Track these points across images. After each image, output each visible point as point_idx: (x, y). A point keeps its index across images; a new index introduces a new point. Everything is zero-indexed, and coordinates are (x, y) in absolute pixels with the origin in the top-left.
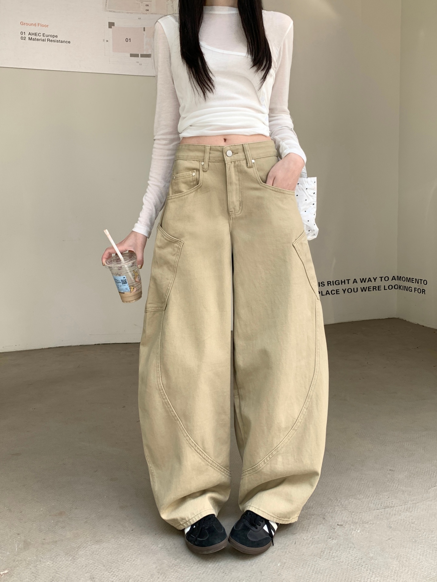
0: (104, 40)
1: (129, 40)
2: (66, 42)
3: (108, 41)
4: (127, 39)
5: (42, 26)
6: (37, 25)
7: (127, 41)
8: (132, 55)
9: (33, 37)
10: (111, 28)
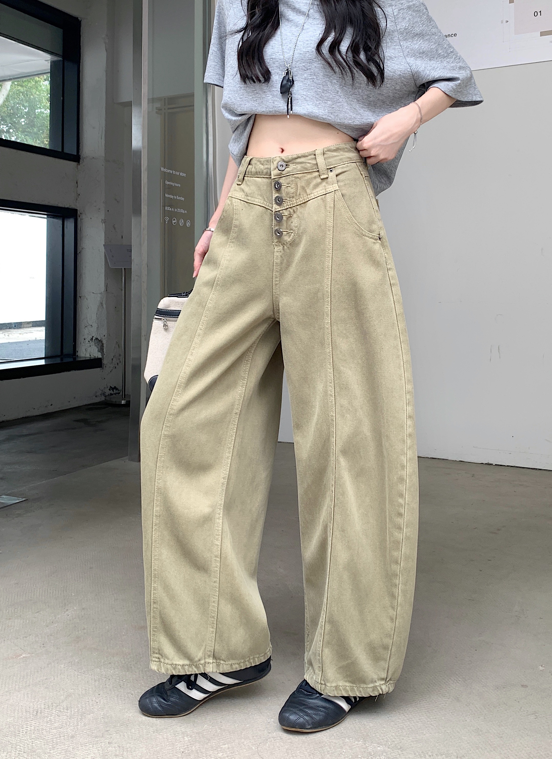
0: (502, 22)
1: (539, 13)
2: (451, 36)
3: (508, 21)
4: (536, 13)
7: (536, 15)
8: (543, 34)
10: (513, 2)
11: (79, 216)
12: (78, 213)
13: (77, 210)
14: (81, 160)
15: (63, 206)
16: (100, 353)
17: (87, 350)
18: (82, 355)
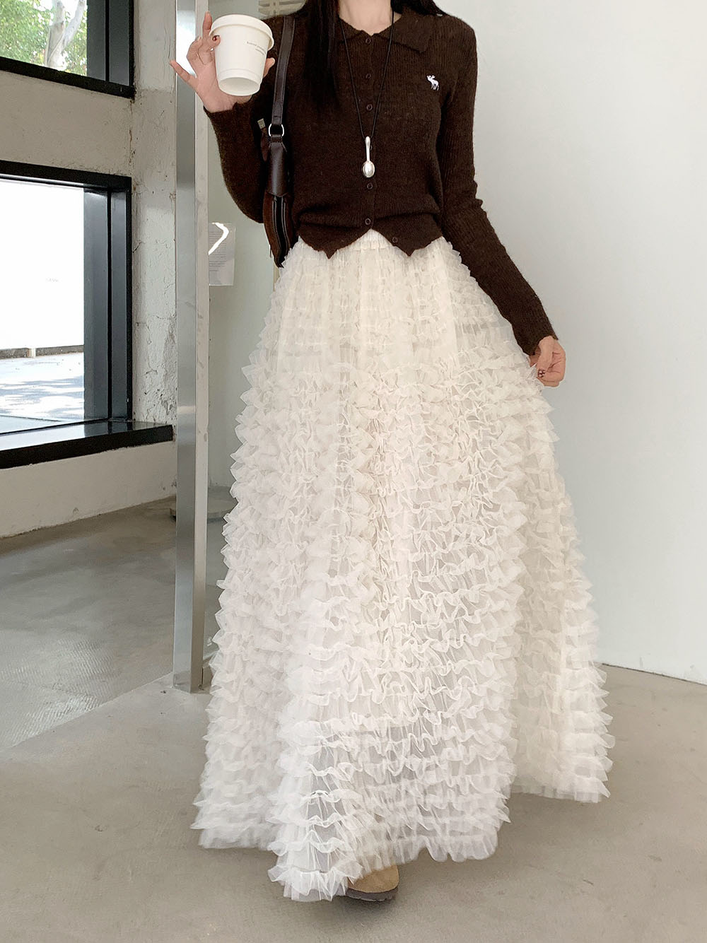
11: (135, 189)
12: (133, 181)
13: (130, 178)
14: (136, 95)
15: (107, 173)
16: (169, 417)
17: (149, 412)
18: (142, 419)
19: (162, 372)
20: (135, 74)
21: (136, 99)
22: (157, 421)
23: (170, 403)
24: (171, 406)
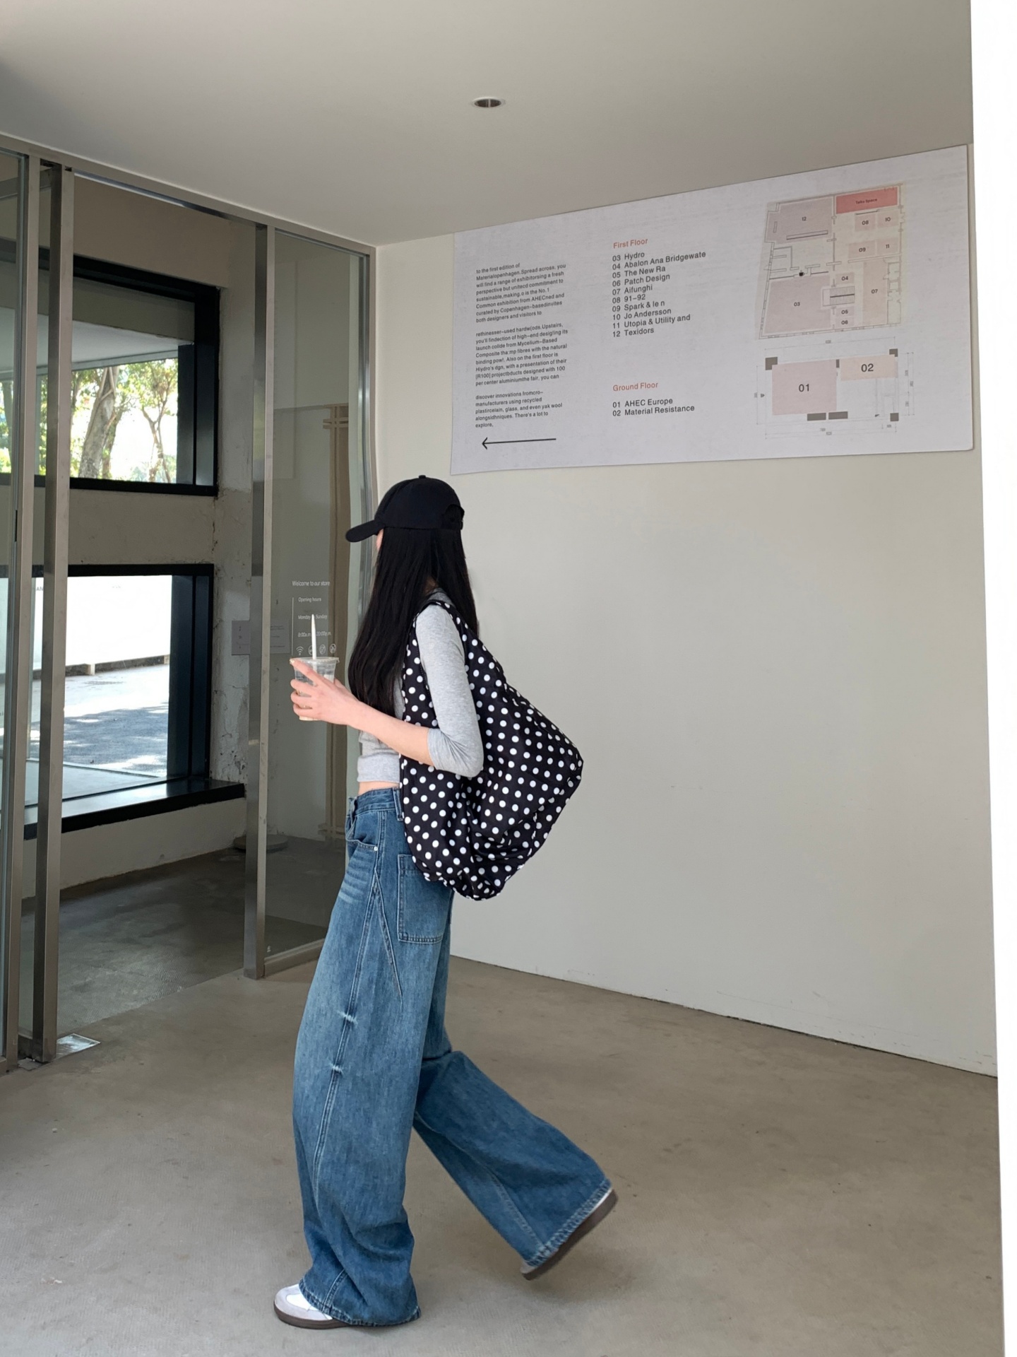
0: (756, 395)
1: (806, 388)
2: (686, 409)
3: (764, 395)
5: (648, 386)
6: (639, 386)
7: (801, 389)
8: (811, 417)
9: (633, 409)
10: (771, 369)
11: (216, 574)
12: (215, 568)
13: (213, 565)
14: (219, 493)
15: (193, 562)
16: (242, 776)
17: (224, 770)
18: (219, 778)
19: (236, 736)
20: (219, 475)
21: (219, 496)
22: (232, 781)
23: (242, 764)
24: (243, 767)
